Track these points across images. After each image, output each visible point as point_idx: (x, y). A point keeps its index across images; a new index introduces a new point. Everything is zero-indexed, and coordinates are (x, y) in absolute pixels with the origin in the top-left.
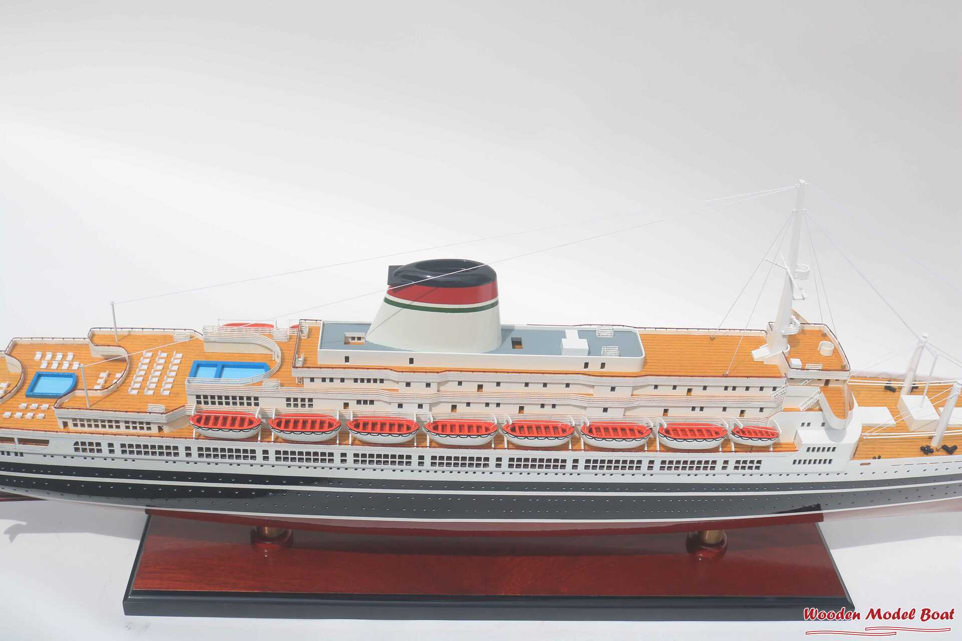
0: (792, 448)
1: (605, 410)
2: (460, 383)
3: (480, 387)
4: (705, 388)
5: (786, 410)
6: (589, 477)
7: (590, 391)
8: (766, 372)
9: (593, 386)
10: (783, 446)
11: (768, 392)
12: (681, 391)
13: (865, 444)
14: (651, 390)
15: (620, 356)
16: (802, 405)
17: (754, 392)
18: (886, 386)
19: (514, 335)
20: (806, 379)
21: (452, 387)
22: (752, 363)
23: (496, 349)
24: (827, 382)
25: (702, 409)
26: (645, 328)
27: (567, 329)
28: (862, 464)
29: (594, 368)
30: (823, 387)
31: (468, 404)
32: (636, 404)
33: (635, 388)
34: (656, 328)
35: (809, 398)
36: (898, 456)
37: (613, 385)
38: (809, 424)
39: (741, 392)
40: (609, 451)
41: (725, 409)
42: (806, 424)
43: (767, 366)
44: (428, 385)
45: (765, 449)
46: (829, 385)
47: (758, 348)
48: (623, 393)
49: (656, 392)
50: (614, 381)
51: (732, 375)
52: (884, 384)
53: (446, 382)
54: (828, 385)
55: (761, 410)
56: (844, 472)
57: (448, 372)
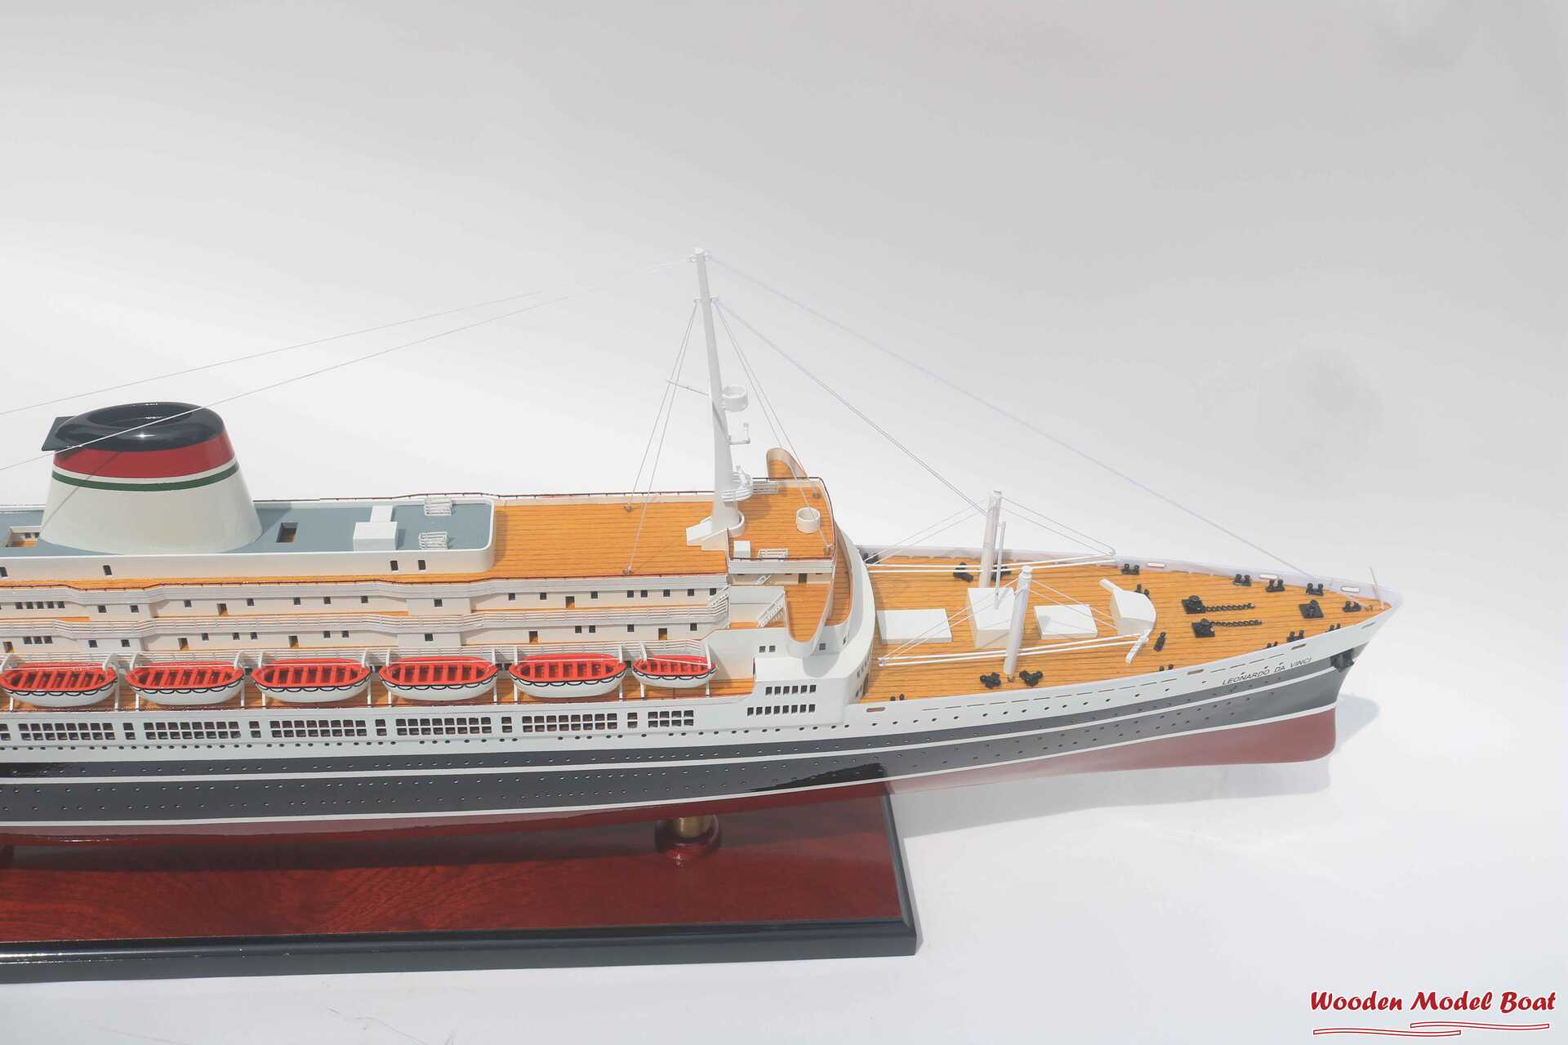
0: (745, 688)
1: (429, 637)
2: (188, 603)
3: (223, 608)
4: (594, 595)
5: (732, 626)
6: (410, 746)
7: (403, 607)
8: (701, 563)
9: (404, 600)
10: (735, 685)
11: (703, 597)
12: (557, 602)
13: (889, 674)
14: (503, 602)
15: (449, 548)
16: (760, 616)
17: (679, 598)
18: (954, 573)
19: (287, 519)
20: (763, 575)
21: (176, 609)
22: (682, 548)
23: (249, 545)
24: (803, 578)
25: (592, 629)
26: (517, 496)
27: (377, 504)
28: (869, 710)
29: (408, 569)
30: (798, 586)
31: (205, 636)
32: (477, 625)
33: (474, 600)
34: (535, 496)
35: (769, 606)
36: (942, 692)
37: (437, 597)
38: (772, 649)
39: (656, 599)
40: (431, 705)
41: (631, 628)
42: (767, 649)
43: (708, 554)
44: (134, 609)
45: (698, 692)
46: (808, 583)
47: (699, 522)
48: (454, 608)
49: (512, 604)
50: (439, 591)
51: (642, 571)
52: (951, 569)
53: (166, 602)
54: (806, 581)
55: (693, 627)
56: (843, 723)
57: (161, 587)
